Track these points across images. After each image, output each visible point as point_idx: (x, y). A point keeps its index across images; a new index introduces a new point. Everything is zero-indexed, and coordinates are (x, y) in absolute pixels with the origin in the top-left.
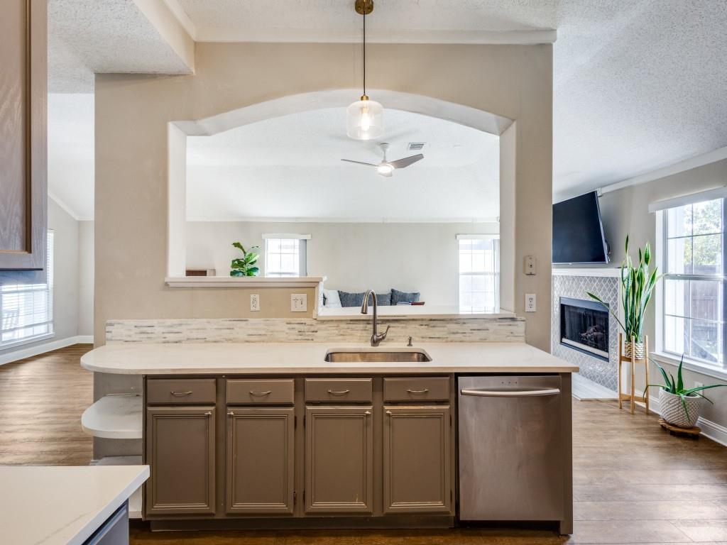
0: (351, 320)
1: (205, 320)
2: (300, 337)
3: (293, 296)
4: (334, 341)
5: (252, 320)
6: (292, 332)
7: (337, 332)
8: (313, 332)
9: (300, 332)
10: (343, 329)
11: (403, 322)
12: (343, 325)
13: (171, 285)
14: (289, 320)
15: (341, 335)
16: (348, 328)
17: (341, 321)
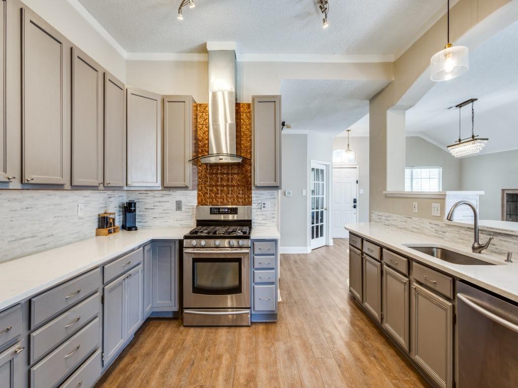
0: (468, 228)
1: (397, 215)
2: (436, 235)
3: (433, 205)
4: (456, 242)
5: (414, 219)
6: (432, 230)
7: (458, 235)
8: (443, 232)
9: (436, 231)
10: (462, 234)
11: (514, 237)
12: (462, 231)
13: (388, 195)
14: (430, 221)
15: (461, 239)
16: (466, 234)
17: (461, 227)
